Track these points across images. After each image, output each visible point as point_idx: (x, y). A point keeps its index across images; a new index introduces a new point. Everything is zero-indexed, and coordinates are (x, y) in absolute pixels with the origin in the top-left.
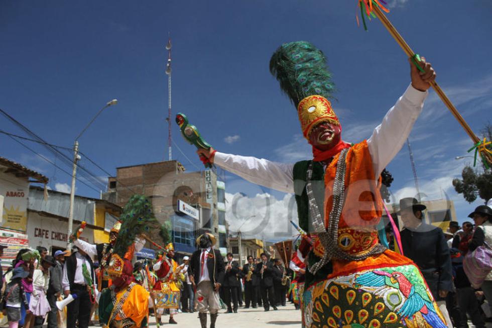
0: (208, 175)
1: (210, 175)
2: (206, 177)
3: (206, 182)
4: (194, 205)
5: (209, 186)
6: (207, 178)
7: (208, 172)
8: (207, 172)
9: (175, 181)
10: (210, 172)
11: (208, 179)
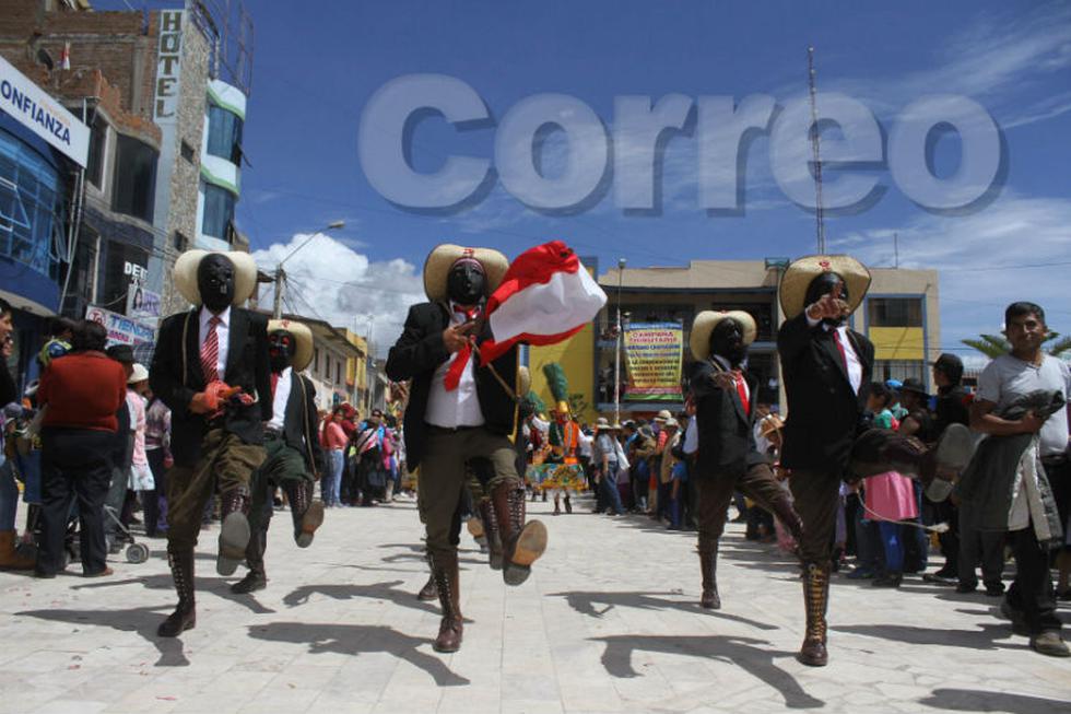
0: (172, 26)
1: (178, 27)
2: (163, 33)
3: (161, 54)
4: (74, 105)
5: (168, 70)
6: (165, 38)
7: (172, 17)
8: (167, 16)
9: (37, 35)
10: (178, 16)
11: (170, 45)
